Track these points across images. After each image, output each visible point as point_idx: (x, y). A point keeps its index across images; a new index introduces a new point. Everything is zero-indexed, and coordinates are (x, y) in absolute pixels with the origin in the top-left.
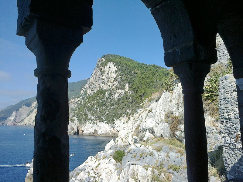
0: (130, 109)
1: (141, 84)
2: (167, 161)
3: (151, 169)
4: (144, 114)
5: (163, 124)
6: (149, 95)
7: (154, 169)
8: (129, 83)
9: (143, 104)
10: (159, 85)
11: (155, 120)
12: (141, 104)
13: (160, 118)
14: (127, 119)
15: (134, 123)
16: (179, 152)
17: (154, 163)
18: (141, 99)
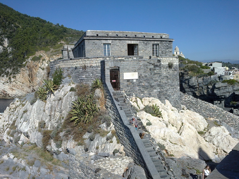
0: (11, 69)
1: (23, 40)
5: (37, 134)
8: (8, 38)
9: (26, 63)
10: (43, 43)
11: (29, 126)
12: (24, 63)
13: (34, 125)
14: (8, 79)
16: (49, 168)
17: (26, 177)
18: (24, 57)
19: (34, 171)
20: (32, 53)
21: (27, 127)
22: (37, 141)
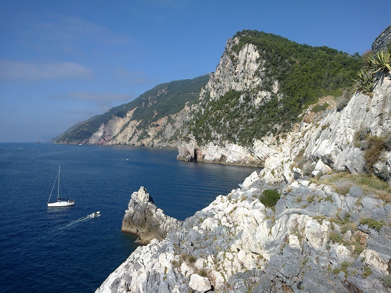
0: (280, 124)
1: (300, 81)
2: (357, 211)
3: (328, 223)
4: (313, 132)
5: (352, 150)
6: (314, 101)
7: (333, 224)
8: (280, 79)
9: (303, 115)
10: (332, 84)
12: (300, 116)
13: (345, 139)
14: (275, 139)
15: (294, 147)
16: (382, 198)
17: (333, 213)
18: (300, 107)
20: (314, 100)
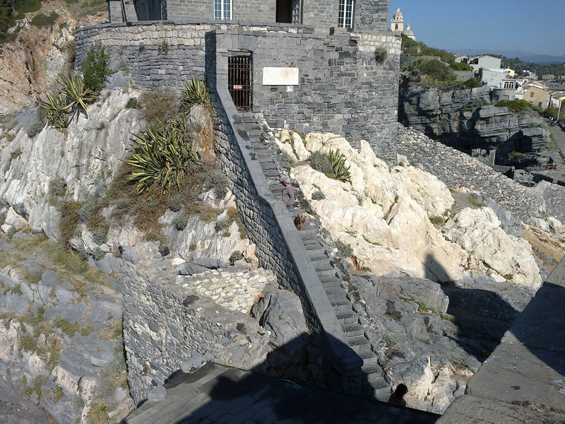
2: (52, 305)
5: (46, 209)
9: (18, 30)
11: (25, 191)
12: (12, 30)
13: (38, 189)
16: (77, 290)
18: (9, 14)
19: (42, 296)
20: (33, 4)
21: (21, 191)
22: (48, 227)
